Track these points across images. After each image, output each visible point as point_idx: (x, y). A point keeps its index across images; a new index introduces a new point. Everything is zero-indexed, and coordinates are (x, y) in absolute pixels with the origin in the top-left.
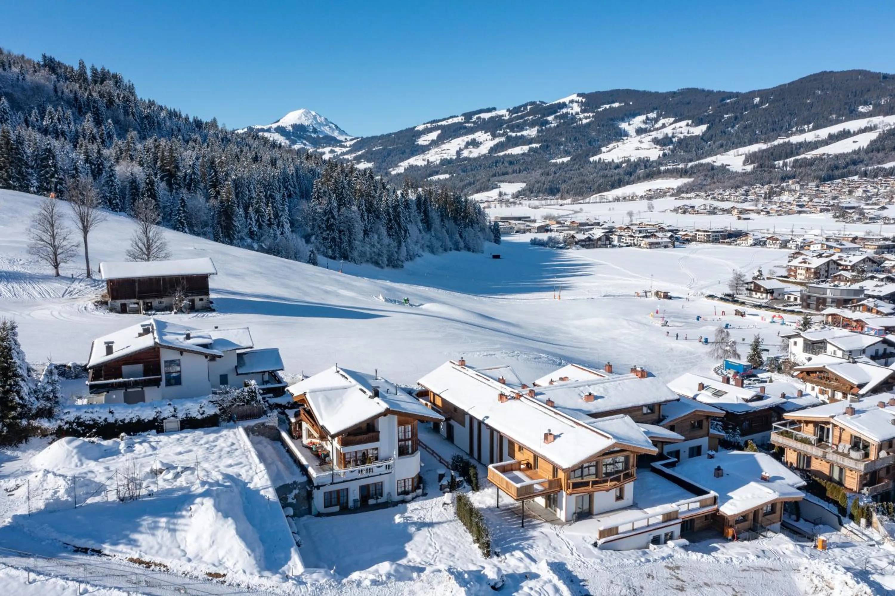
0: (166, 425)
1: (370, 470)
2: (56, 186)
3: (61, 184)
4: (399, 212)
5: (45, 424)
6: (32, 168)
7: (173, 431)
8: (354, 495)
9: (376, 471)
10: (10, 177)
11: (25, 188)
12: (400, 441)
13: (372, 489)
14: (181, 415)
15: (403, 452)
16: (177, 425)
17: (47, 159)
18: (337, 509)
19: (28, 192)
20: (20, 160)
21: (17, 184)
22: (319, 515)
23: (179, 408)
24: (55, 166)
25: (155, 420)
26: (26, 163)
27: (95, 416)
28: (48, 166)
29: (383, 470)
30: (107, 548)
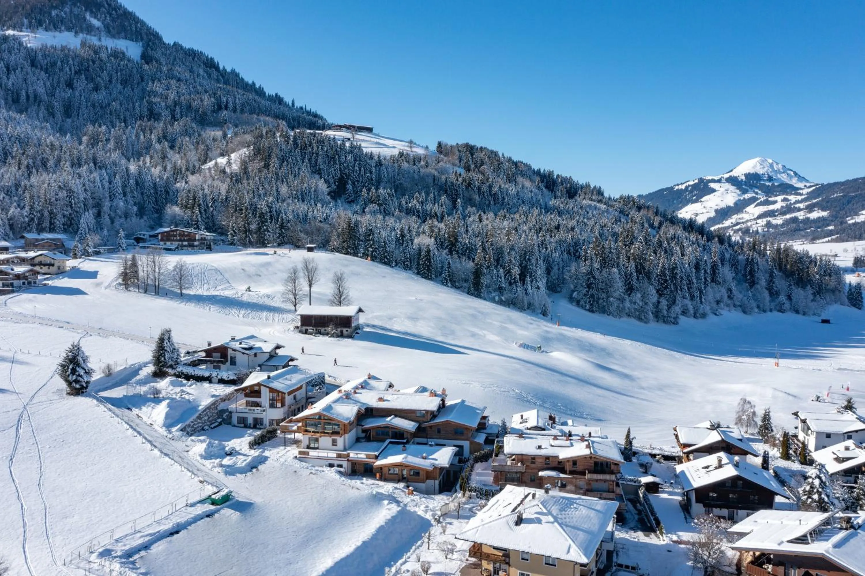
0: (213, 380)
1: (254, 410)
2: (372, 254)
3: (376, 252)
4: (676, 273)
5: (170, 371)
6: (362, 241)
7: (215, 383)
8: (250, 421)
9: (256, 411)
10: (349, 247)
11: (355, 254)
12: (270, 400)
13: (259, 420)
14: (219, 377)
15: (272, 406)
16: (217, 381)
17: (369, 235)
18: (242, 425)
19: (357, 256)
20: (355, 236)
21: (352, 251)
22: (234, 426)
23: (220, 374)
24: (373, 240)
25: (209, 377)
26: (359, 238)
27: (188, 371)
28: (369, 240)
29: (259, 411)
30: (133, 409)
